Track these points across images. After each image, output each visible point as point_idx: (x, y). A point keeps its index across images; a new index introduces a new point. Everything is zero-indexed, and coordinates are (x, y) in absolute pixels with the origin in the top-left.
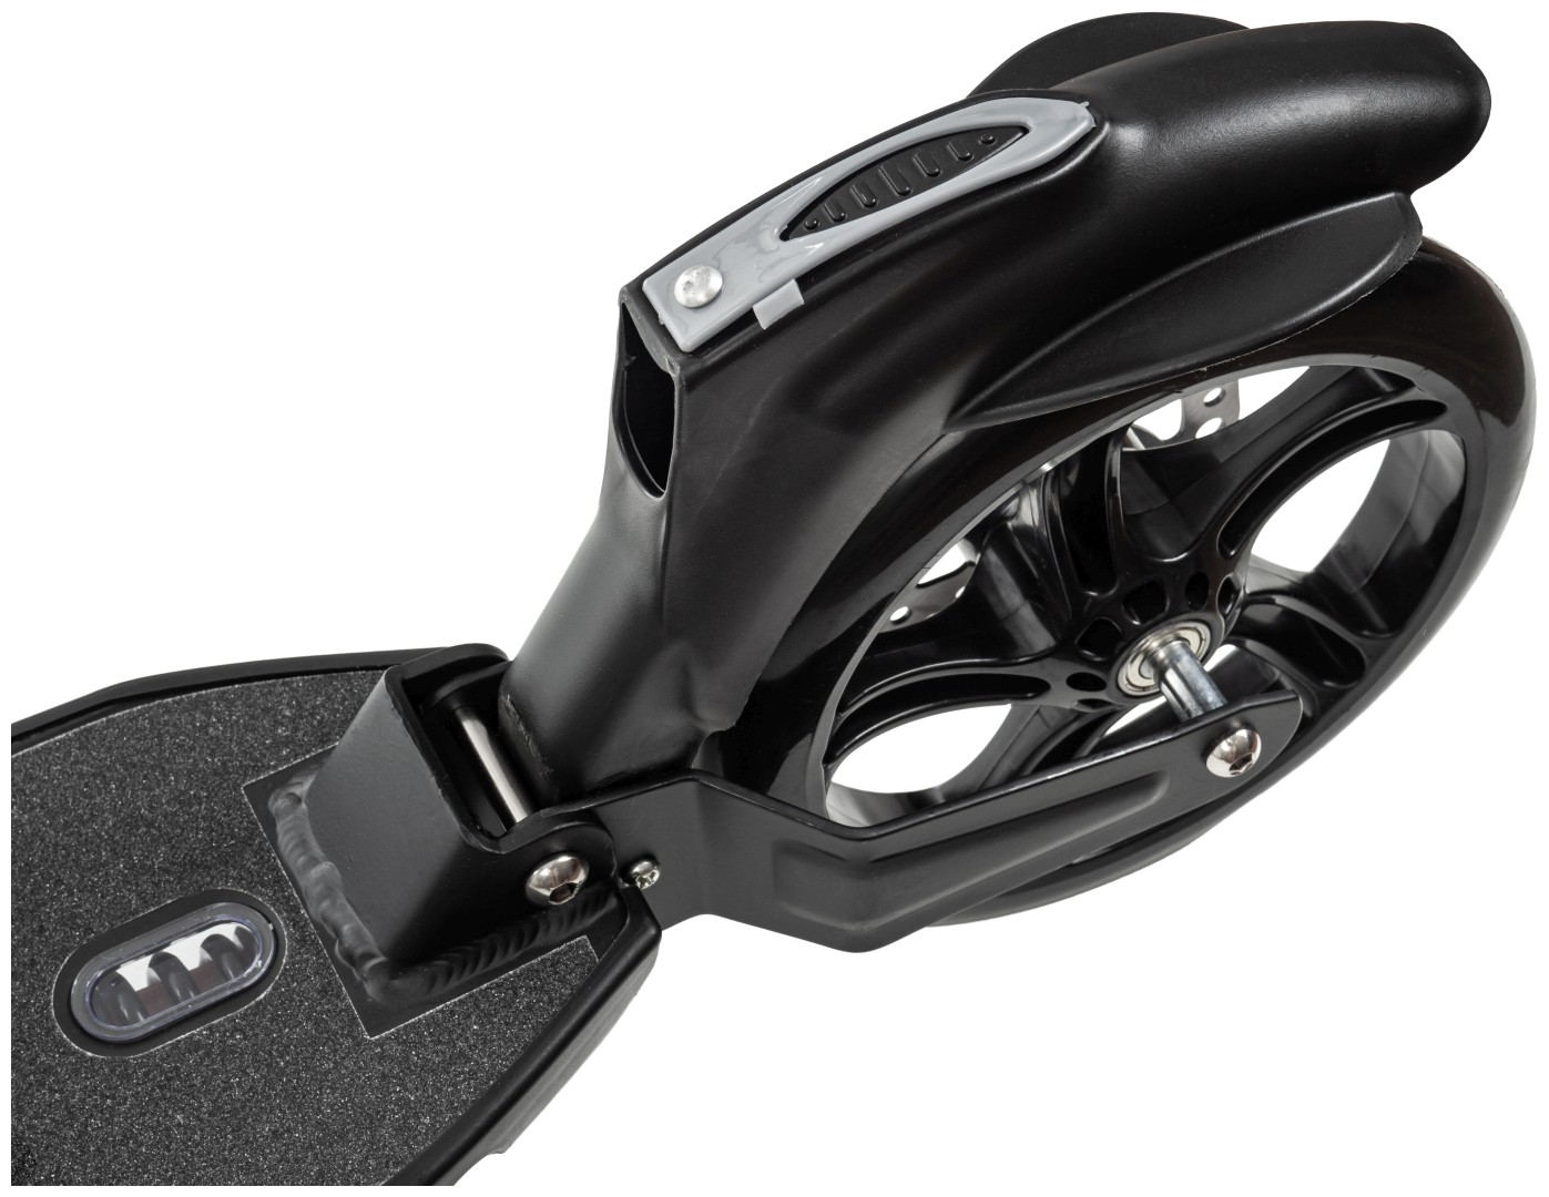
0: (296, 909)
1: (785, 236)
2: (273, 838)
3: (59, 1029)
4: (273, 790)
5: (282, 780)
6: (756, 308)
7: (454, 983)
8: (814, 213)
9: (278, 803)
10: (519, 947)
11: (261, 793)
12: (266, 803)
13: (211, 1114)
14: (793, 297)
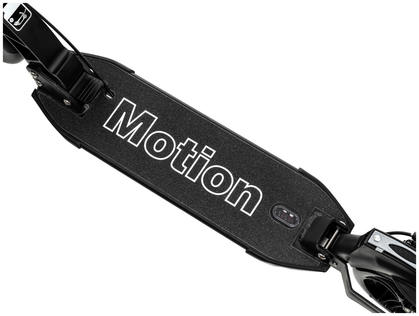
0: (302, 225)
1: (390, 245)
2: (310, 216)
3: (271, 208)
4: (317, 211)
5: (319, 211)
6: (377, 248)
7: (304, 251)
8: (395, 246)
9: (316, 213)
10: (313, 256)
11: (316, 210)
12: (315, 212)
13: (271, 233)
14: (381, 251)
